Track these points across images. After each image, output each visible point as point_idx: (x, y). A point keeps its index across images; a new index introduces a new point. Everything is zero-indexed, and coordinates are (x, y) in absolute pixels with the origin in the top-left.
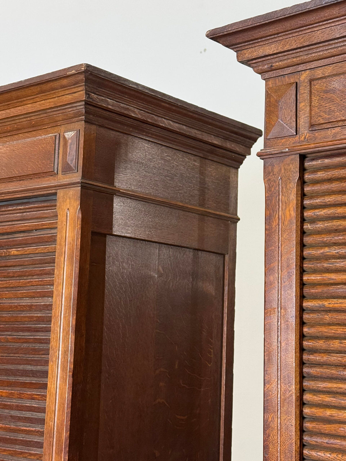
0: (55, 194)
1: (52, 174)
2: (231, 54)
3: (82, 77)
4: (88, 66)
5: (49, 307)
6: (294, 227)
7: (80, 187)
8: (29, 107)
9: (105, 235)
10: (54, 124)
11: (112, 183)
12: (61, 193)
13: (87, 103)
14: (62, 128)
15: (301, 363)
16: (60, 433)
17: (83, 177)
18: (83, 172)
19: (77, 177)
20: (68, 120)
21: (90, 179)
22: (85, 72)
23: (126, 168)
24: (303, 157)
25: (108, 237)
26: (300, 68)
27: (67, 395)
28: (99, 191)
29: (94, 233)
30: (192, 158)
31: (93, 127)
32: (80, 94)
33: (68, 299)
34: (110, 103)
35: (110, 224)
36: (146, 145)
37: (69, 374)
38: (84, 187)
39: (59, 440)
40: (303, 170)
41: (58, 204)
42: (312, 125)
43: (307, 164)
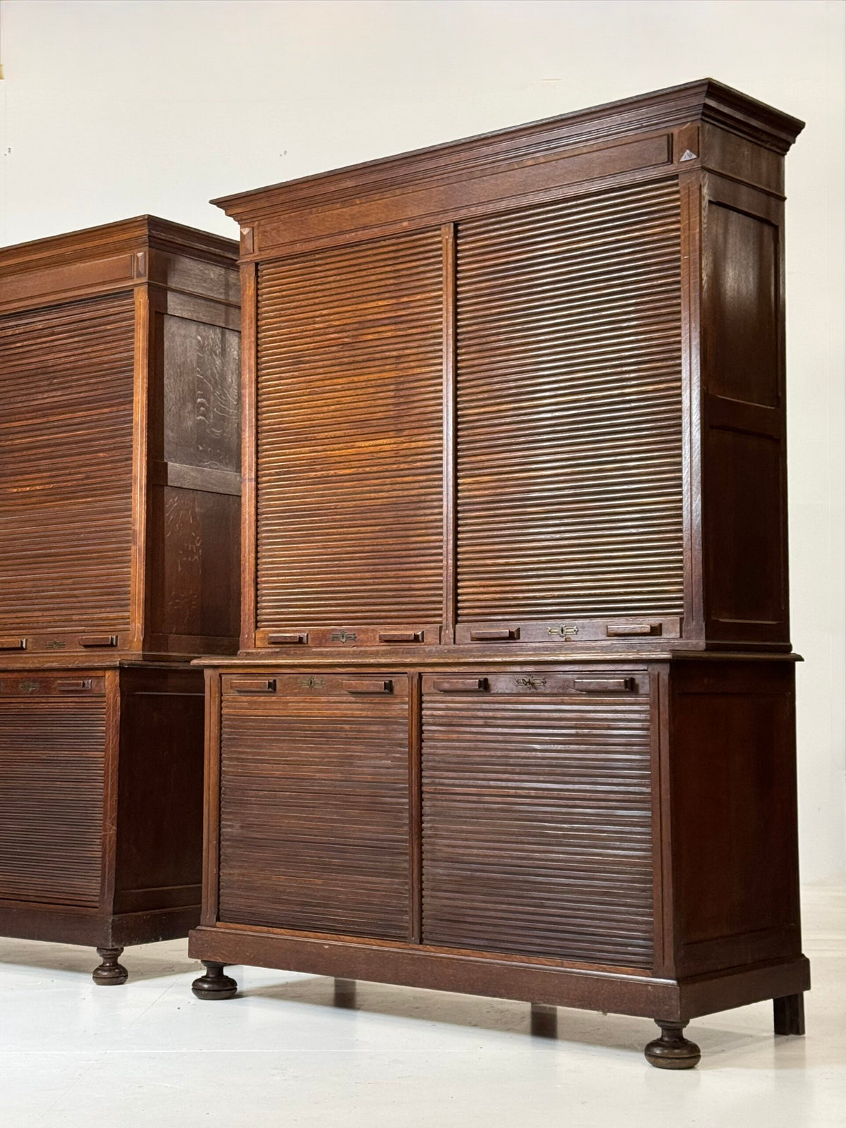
0: (133, 290)
1: (131, 278)
2: (223, 212)
3: (146, 222)
4: (149, 215)
5: (132, 357)
6: (254, 299)
7: (147, 286)
8: (115, 238)
9: (163, 314)
10: (131, 248)
11: (167, 284)
12: (136, 289)
13: (149, 236)
14: (136, 250)
15: (257, 364)
16: (142, 422)
17: (149, 279)
18: (149, 276)
19: (145, 279)
20: (139, 246)
21: (153, 280)
22: (148, 218)
23: (174, 274)
24: (257, 264)
25: (165, 316)
26: (254, 220)
27: (145, 401)
28: (160, 287)
29: (156, 312)
30: (219, 268)
31: (153, 250)
32: (146, 231)
33: (143, 346)
34: (163, 236)
35: (166, 308)
36: (187, 260)
37: (145, 390)
38: (149, 285)
39: (142, 426)
40: (257, 270)
41: (135, 296)
42: (259, 248)
43: (259, 267)
